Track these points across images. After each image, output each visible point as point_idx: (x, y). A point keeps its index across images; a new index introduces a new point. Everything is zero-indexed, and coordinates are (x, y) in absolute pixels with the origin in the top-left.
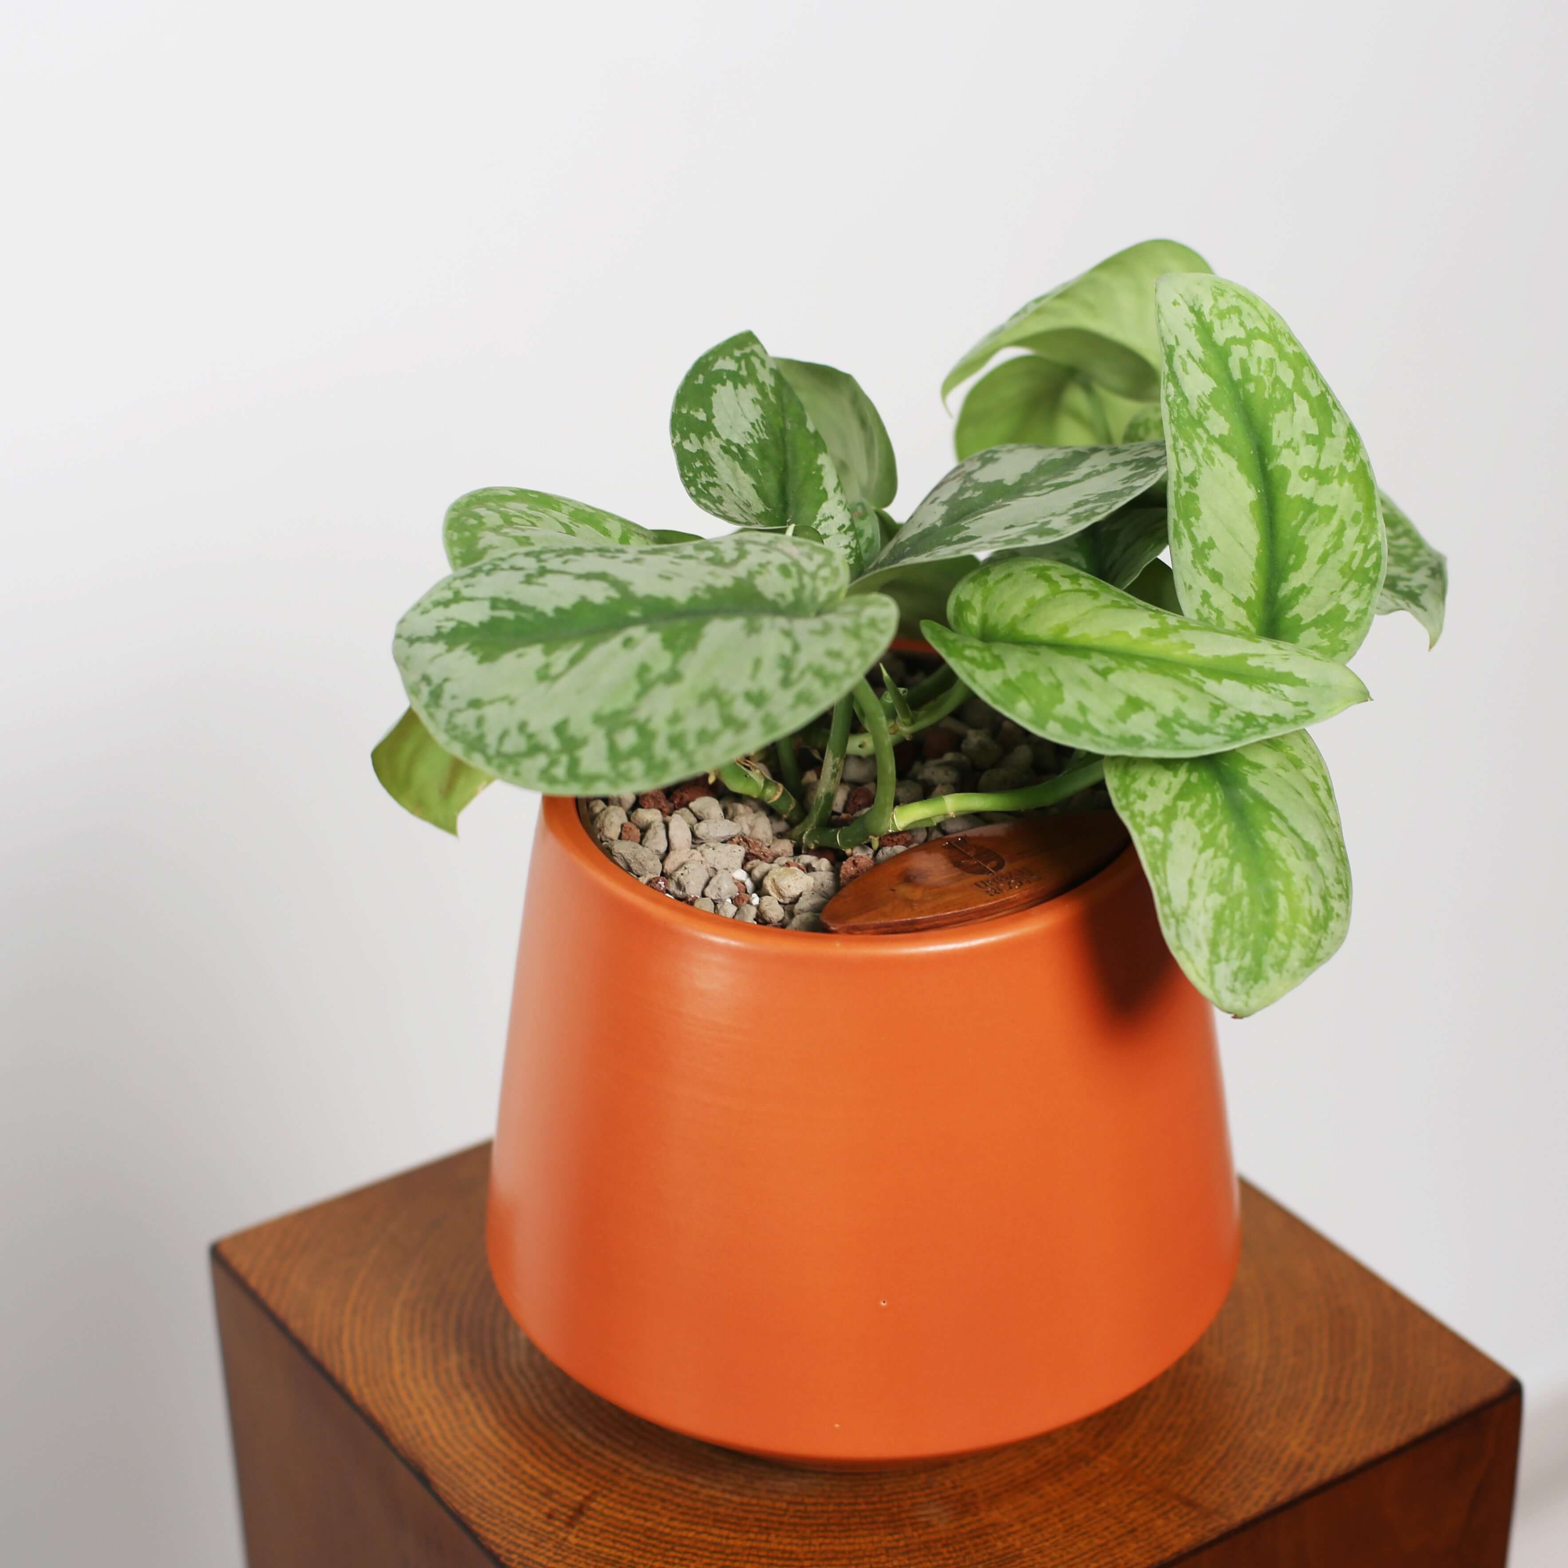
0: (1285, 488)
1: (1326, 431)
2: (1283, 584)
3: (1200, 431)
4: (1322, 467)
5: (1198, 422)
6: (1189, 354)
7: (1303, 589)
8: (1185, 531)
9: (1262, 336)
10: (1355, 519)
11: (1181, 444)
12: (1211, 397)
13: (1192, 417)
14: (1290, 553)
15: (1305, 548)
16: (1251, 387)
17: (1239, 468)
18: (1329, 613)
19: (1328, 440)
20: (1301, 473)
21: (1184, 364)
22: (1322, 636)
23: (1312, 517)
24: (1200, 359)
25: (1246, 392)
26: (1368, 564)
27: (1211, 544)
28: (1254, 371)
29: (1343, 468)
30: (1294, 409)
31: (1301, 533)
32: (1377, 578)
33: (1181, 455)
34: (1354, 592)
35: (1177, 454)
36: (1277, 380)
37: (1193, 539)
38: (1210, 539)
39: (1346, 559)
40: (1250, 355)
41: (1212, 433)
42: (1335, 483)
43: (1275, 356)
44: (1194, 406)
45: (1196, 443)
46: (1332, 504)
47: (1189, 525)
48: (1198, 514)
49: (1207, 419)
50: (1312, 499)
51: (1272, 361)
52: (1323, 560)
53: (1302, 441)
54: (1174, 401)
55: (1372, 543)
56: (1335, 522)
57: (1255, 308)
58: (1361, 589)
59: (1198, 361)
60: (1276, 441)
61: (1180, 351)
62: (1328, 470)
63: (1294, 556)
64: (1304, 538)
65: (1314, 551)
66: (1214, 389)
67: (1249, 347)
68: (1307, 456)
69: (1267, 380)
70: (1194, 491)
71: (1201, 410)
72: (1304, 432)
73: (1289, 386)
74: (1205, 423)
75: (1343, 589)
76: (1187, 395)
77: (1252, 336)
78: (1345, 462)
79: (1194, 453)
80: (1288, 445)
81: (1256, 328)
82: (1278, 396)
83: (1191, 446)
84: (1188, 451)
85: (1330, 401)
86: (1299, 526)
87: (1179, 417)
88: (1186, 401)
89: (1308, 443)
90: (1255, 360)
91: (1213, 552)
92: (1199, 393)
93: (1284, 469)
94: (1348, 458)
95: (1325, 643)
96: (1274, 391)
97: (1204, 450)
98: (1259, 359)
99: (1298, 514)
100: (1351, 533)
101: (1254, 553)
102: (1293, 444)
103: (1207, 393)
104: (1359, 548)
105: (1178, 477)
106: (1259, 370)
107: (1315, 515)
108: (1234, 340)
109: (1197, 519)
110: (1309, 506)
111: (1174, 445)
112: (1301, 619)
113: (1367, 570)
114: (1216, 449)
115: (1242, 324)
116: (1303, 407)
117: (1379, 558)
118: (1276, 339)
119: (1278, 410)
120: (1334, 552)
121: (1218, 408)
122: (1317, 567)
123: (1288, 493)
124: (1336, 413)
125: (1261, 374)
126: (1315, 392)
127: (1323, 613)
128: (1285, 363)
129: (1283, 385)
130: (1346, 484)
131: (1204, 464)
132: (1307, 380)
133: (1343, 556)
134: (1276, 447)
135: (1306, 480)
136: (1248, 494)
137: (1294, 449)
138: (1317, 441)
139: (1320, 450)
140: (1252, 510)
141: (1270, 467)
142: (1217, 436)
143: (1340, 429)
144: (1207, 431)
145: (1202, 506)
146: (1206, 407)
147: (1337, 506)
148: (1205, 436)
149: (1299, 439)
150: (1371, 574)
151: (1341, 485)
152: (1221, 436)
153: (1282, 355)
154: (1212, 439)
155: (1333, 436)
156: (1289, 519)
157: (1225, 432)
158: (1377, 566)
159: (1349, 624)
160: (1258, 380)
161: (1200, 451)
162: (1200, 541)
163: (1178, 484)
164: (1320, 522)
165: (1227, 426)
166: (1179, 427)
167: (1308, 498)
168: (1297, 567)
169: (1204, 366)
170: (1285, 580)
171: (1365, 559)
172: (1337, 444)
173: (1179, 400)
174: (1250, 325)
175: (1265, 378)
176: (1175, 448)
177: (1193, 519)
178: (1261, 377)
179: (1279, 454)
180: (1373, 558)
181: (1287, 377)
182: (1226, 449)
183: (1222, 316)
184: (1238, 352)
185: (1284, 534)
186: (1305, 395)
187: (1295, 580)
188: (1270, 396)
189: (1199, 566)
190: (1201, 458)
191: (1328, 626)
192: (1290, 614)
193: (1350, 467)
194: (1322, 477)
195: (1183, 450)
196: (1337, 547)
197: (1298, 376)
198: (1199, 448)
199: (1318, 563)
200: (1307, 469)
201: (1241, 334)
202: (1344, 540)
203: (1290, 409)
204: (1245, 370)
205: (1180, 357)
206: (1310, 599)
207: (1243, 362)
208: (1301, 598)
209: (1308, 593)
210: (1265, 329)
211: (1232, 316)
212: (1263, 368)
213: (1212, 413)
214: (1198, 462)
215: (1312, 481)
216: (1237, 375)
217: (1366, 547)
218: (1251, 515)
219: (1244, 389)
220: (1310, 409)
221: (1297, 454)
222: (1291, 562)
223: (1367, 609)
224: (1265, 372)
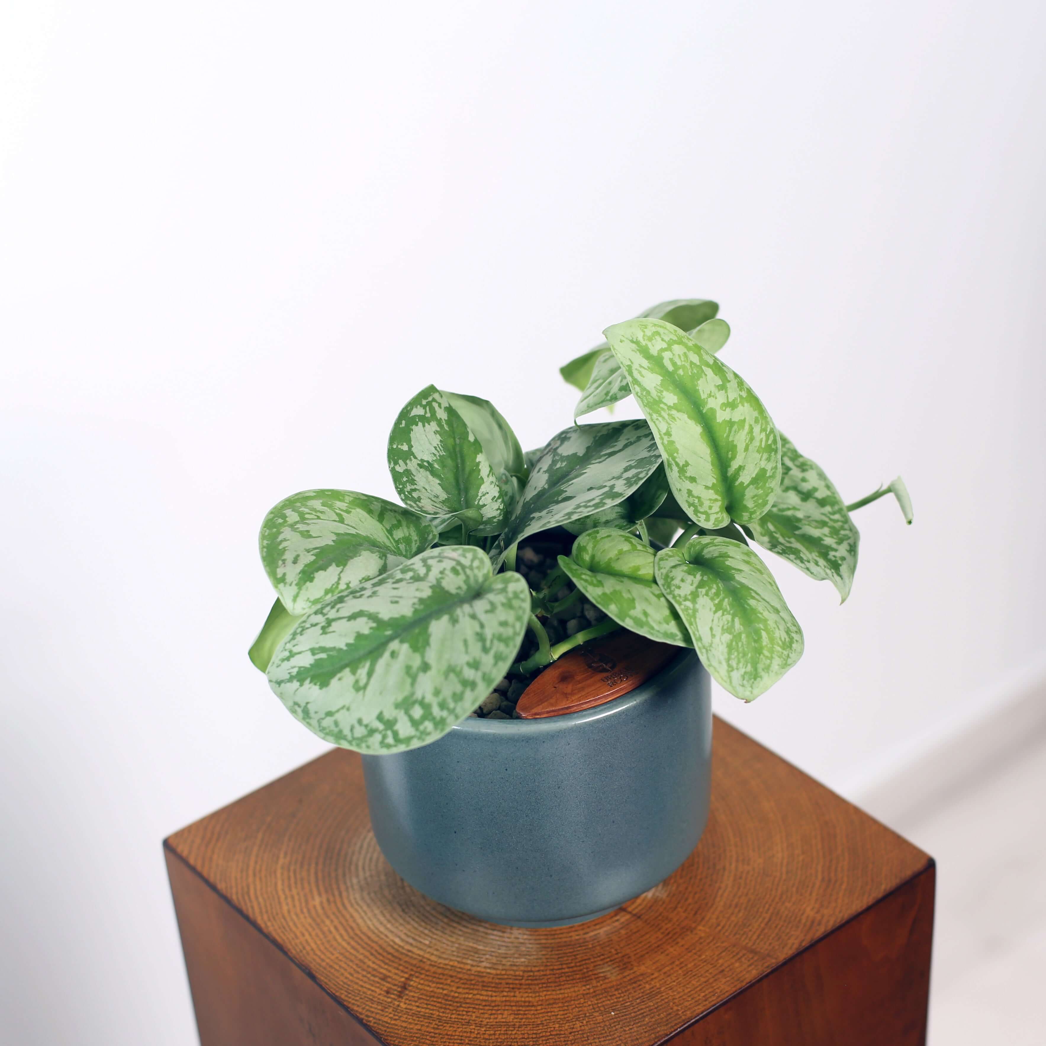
0: (715, 418)
1: (725, 380)
2: (729, 469)
3: (662, 405)
4: (730, 400)
5: (659, 401)
6: (641, 366)
7: (741, 468)
8: (673, 462)
9: (675, 342)
10: (756, 421)
11: (655, 416)
12: (662, 385)
13: (654, 400)
14: (728, 452)
15: (736, 446)
16: (681, 372)
17: (689, 417)
18: (757, 475)
19: (728, 385)
20: (721, 408)
21: (640, 372)
22: (757, 488)
23: (733, 429)
24: (648, 367)
25: (679, 376)
26: (770, 442)
27: (687, 464)
28: (679, 363)
29: (741, 396)
30: (706, 375)
31: (731, 439)
32: (777, 447)
33: (657, 422)
34: (767, 459)
35: (654, 422)
36: (691, 363)
37: (677, 465)
38: (686, 462)
39: (758, 444)
40: (674, 355)
41: (669, 404)
42: (740, 406)
43: (686, 351)
44: (654, 394)
45: (663, 413)
46: (743, 418)
47: (674, 459)
48: (677, 451)
49: (664, 398)
50: (731, 419)
51: (685, 353)
52: (746, 449)
53: (717, 391)
54: (642, 394)
55: (769, 430)
56: (747, 427)
57: (665, 328)
58: (770, 456)
59: (646, 367)
60: (703, 396)
61: (635, 366)
62: (734, 400)
63: (730, 453)
64: (733, 441)
65: (741, 447)
66: (662, 380)
67: (671, 351)
68: (721, 398)
69: (688, 365)
70: (671, 439)
71: (659, 394)
72: (715, 385)
73: (698, 364)
74: (663, 400)
75: (761, 460)
76: (647, 388)
77: (670, 343)
78: (741, 393)
79: (664, 418)
80: (710, 395)
81: (671, 339)
82: (696, 372)
83: (660, 415)
84: (660, 419)
85: (720, 364)
86: (728, 436)
87: (648, 402)
88: (648, 393)
89: (719, 390)
90: (677, 357)
91: (689, 468)
92: (655, 385)
93: (711, 409)
94: (741, 390)
95: (761, 492)
96: (692, 370)
97: (669, 415)
98: (679, 355)
99: (726, 430)
100: (757, 429)
101: (709, 459)
102: (712, 394)
103: (659, 384)
104: (763, 435)
105: (660, 434)
106: (681, 361)
107: (735, 427)
108: (663, 350)
109: (678, 453)
110: (731, 423)
111: (651, 418)
112: (744, 483)
113: (770, 445)
114: (674, 412)
115: (663, 340)
116: (709, 372)
117: (775, 436)
118: (682, 342)
119: (698, 379)
120: (751, 443)
121: (667, 390)
122: (745, 454)
123: (718, 421)
124: (724, 368)
125: (683, 363)
126: (711, 362)
127: (754, 476)
128: (691, 352)
129: (695, 364)
130: (746, 404)
131: (671, 423)
132: (706, 357)
133: (756, 443)
134: (704, 399)
135: (725, 410)
136: (697, 429)
137: (713, 396)
138: (722, 387)
139: (726, 392)
140: (701, 437)
141: (704, 411)
142: (672, 405)
143: (730, 376)
144: (666, 404)
145: (678, 445)
146: (662, 391)
147: (745, 419)
148: (665, 407)
149: (714, 390)
150: (773, 447)
151: (743, 406)
152: (674, 404)
153: (689, 349)
154: (670, 408)
155: (730, 381)
156: (722, 434)
157: (676, 402)
158: (775, 441)
159: (770, 477)
160: (683, 367)
161: (666, 417)
162: (681, 464)
163: (662, 438)
164: (739, 430)
165: (676, 397)
166: (650, 408)
167: (728, 419)
168: (734, 457)
169: (652, 370)
170: (730, 466)
171: (767, 440)
172: (732, 385)
173: (644, 393)
174: (667, 339)
175: (686, 364)
176: (652, 420)
177: (675, 455)
178: (684, 365)
179: (707, 403)
180: (771, 438)
181: (695, 358)
182: (678, 411)
183: (650, 339)
184: (667, 355)
185: (722, 443)
186: (708, 365)
187: (735, 465)
188: (691, 373)
189: (683, 478)
190: (668, 420)
191: (759, 482)
192: (737, 483)
193: (744, 394)
194: (732, 405)
195: (657, 419)
196: (752, 439)
197: (700, 356)
198: (665, 415)
199: (745, 451)
200: (723, 404)
201: (665, 345)
202: (754, 434)
203: (703, 376)
204: (674, 364)
205: (636, 369)
206: (745, 472)
207: (671, 360)
208: (741, 473)
209: (744, 469)
210: (675, 338)
211: (656, 337)
212: (683, 360)
213: (665, 393)
214: (667, 423)
215: (728, 410)
216: (671, 368)
217: (766, 433)
218: (702, 440)
219: (677, 375)
220: (713, 371)
221: (716, 398)
222: (730, 456)
223: (776, 466)
224: (684, 361)
